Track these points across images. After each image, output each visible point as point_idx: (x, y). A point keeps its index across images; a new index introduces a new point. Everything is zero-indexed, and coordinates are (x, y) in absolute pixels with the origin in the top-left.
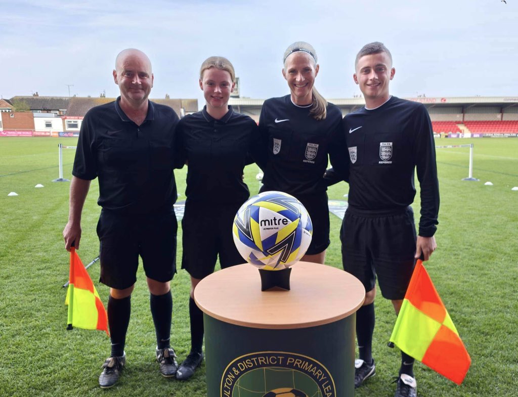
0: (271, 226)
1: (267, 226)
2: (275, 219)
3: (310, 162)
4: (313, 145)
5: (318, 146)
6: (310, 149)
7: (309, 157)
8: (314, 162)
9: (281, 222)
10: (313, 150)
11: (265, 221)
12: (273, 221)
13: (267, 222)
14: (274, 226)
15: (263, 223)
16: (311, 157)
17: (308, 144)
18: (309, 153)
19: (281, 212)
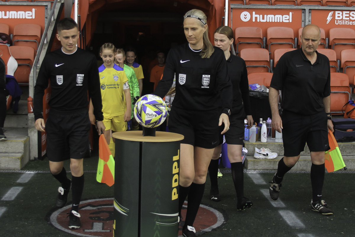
0: (150, 117)
1: (149, 116)
2: (152, 114)
3: (206, 87)
4: (206, 76)
5: (209, 76)
6: (205, 79)
7: (205, 84)
8: (208, 87)
9: (154, 115)
10: (207, 79)
11: (148, 114)
12: (151, 115)
13: (149, 115)
14: (151, 117)
15: (147, 114)
16: (206, 84)
17: (203, 76)
18: (204, 82)
19: (155, 112)
